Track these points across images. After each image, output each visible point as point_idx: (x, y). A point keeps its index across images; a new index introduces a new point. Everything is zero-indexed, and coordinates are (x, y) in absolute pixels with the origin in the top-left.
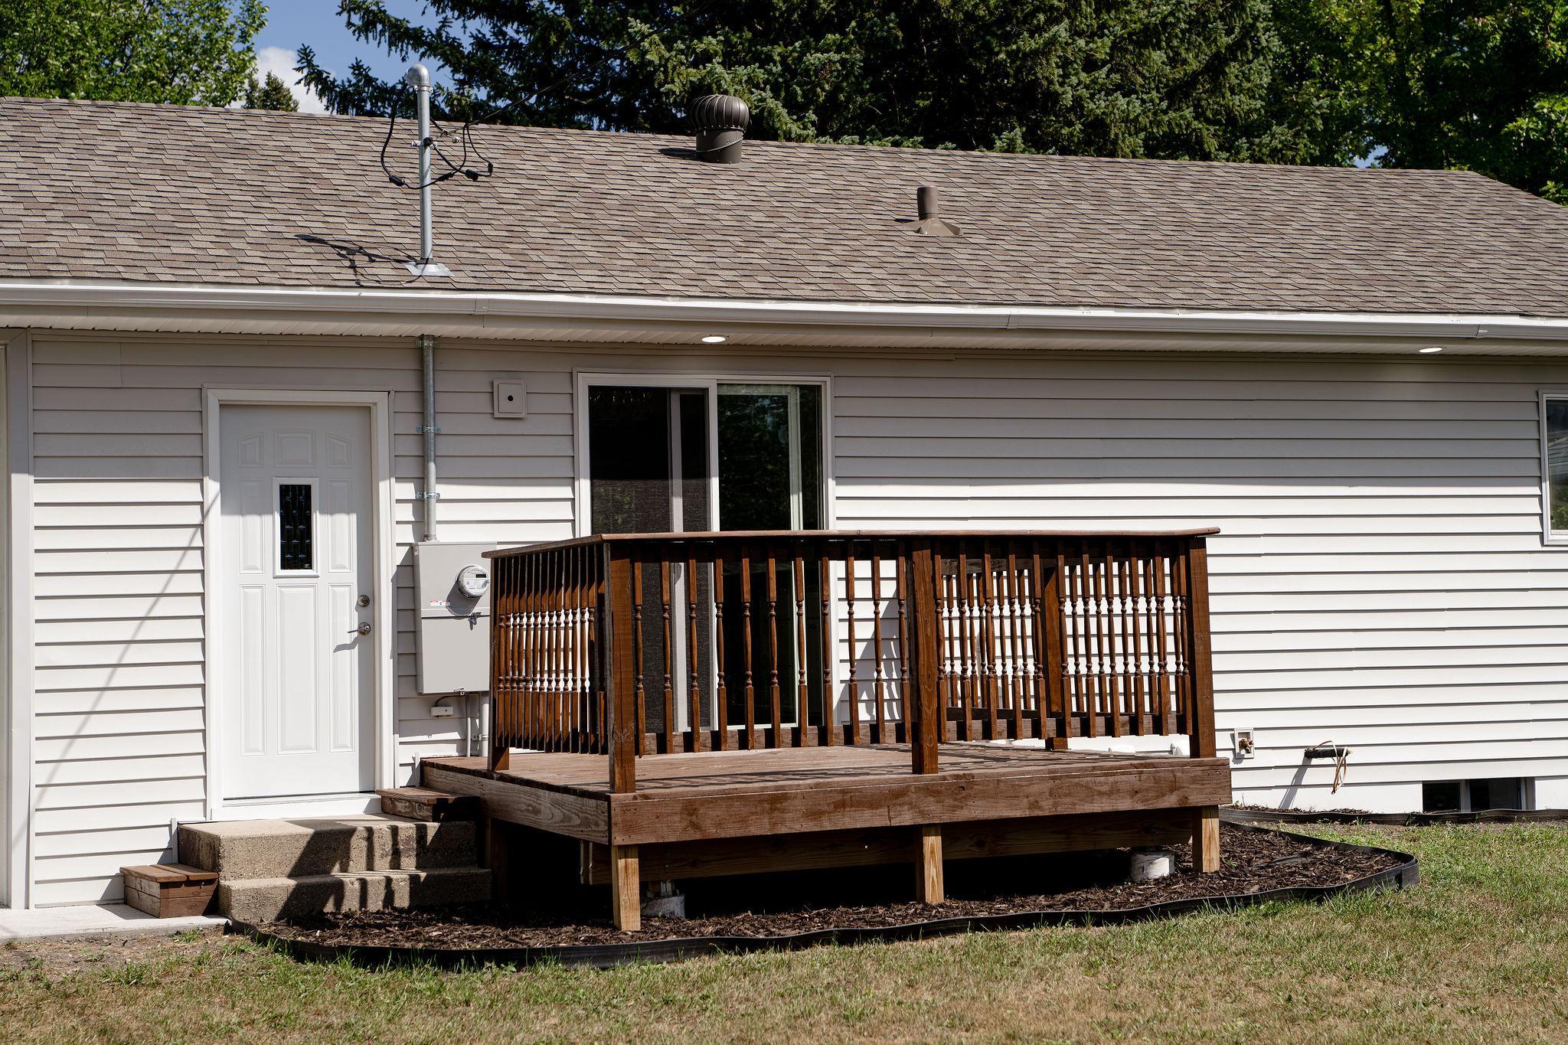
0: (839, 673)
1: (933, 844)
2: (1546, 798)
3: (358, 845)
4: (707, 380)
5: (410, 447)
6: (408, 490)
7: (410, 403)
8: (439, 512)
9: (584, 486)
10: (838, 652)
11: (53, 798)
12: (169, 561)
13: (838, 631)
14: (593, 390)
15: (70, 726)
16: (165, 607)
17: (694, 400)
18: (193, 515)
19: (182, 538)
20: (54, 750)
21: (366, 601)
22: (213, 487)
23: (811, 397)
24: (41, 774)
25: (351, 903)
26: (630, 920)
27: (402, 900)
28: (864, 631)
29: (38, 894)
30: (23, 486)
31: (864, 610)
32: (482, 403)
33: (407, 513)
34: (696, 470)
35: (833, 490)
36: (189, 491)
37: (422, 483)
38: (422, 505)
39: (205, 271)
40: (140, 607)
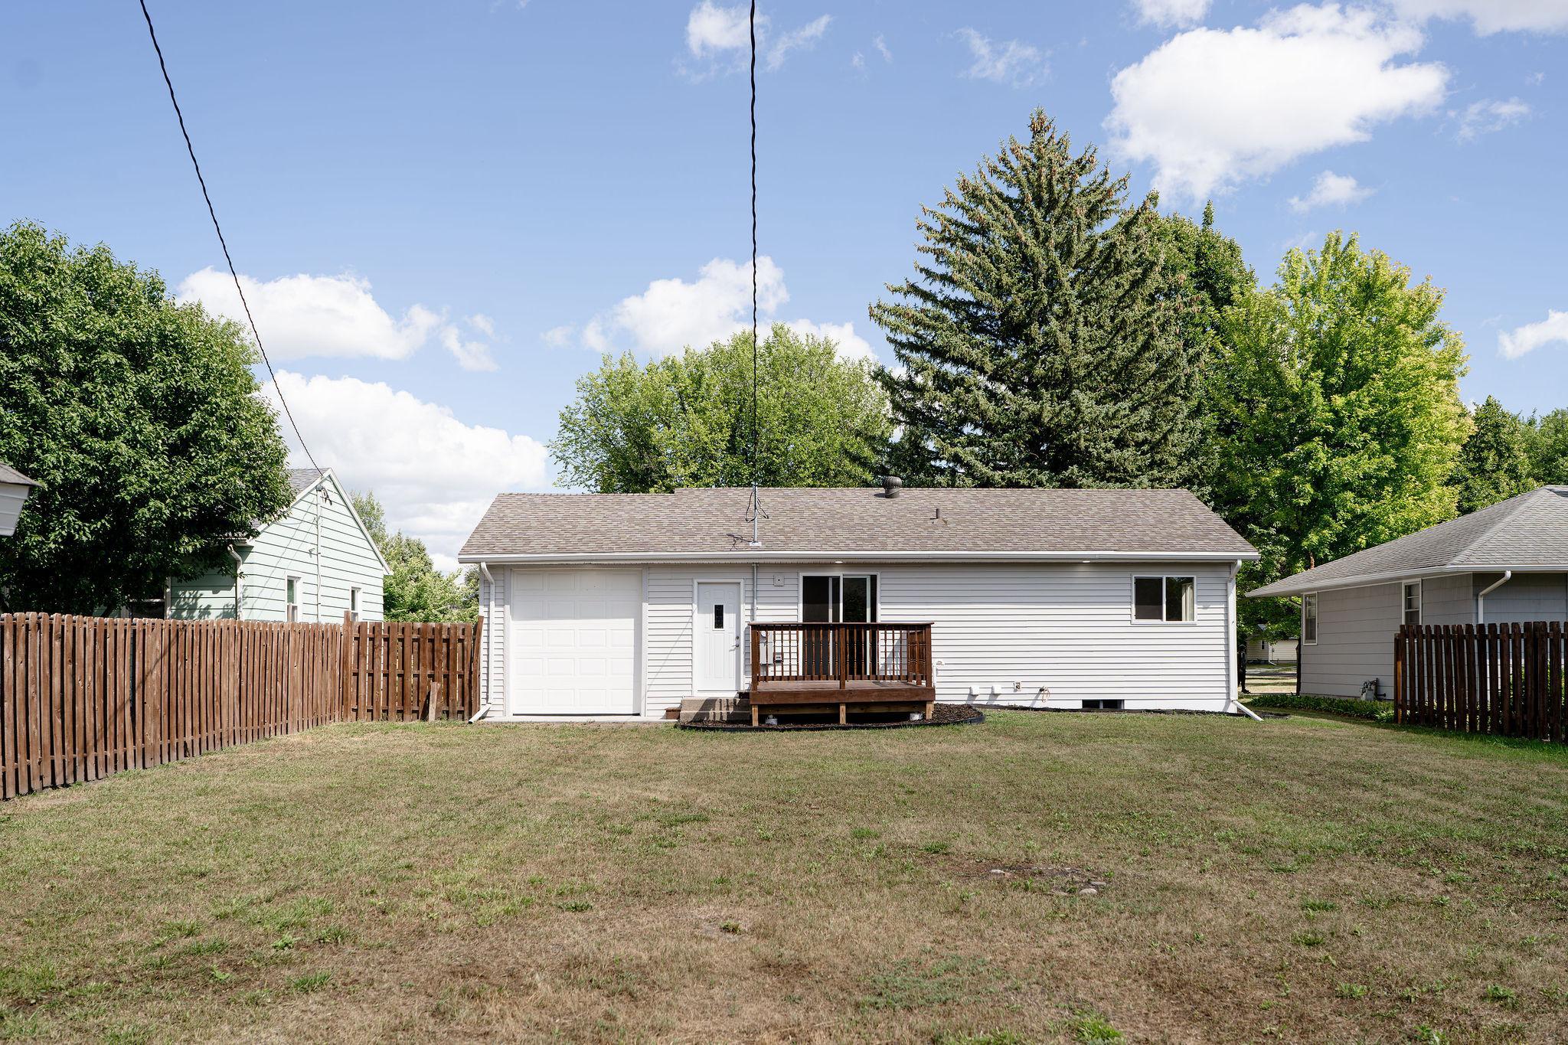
0: (881, 661)
1: (843, 708)
2: (1127, 706)
3: (717, 704)
4: (839, 573)
5: (750, 594)
6: (749, 607)
7: (750, 581)
8: (757, 613)
9: (801, 605)
10: (881, 655)
11: (653, 688)
12: (683, 626)
13: (881, 649)
14: (804, 578)
15: (657, 669)
16: (682, 638)
17: (836, 580)
18: (689, 613)
19: (687, 619)
20: (653, 676)
21: (738, 638)
22: (695, 606)
23: (874, 579)
24: (649, 682)
25: (711, 718)
26: (755, 724)
27: (725, 719)
28: (889, 649)
29: (648, 713)
30: (646, 606)
31: (890, 643)
32: (771, 581)
33: (749, 613)
34: (836, 601)
35: (879, 606)
36: (689, 607)
37: (753, 604)
38: (752, 610)
39: (691, 548)
40: (675, 638)
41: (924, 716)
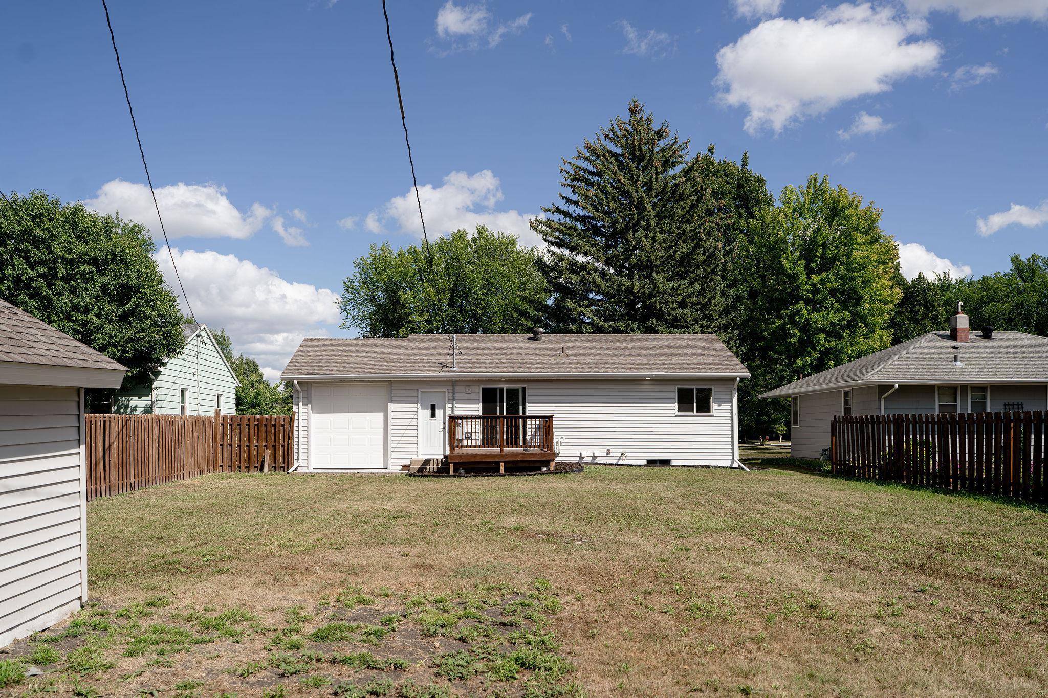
0: (529, 437)
1: (502, 464)
2: (673, 463)
3: (432, 462)
4: (504, 386)
5: (451, 398)
6: (451, 405)
7: (451, 391)
8: (455, 409)
9: (481, 405)
10: (529, 434)
11: (394, 453)
12: (412, 417)
13: (529, 430)
14: (483, 389)
15: (397, 442)
16: (411, 424)
17: (502, 389)
18: (416, 409)
19: (414, 413)
20: (394, 446)
21: (444, 424)
22: (419, 405)
23: (524, 389)
24: (392, 450)
25: (428, 470)
26: (452, 473)
27: (436, 471)
28: (533, 430)
29: (392, 468)
30: (390, 404)
31: (533, 426)
32: (463, 391)
33: (450, 409)
34: (502, 402)
35: (527, 405)
36: (415, 406)
37: (453, 404)
38: (452, 407)
39: (416, 371)
40: (408, 424)
41: (549, 469)
